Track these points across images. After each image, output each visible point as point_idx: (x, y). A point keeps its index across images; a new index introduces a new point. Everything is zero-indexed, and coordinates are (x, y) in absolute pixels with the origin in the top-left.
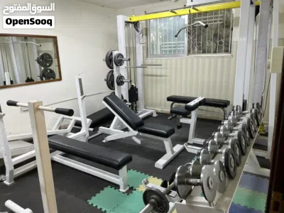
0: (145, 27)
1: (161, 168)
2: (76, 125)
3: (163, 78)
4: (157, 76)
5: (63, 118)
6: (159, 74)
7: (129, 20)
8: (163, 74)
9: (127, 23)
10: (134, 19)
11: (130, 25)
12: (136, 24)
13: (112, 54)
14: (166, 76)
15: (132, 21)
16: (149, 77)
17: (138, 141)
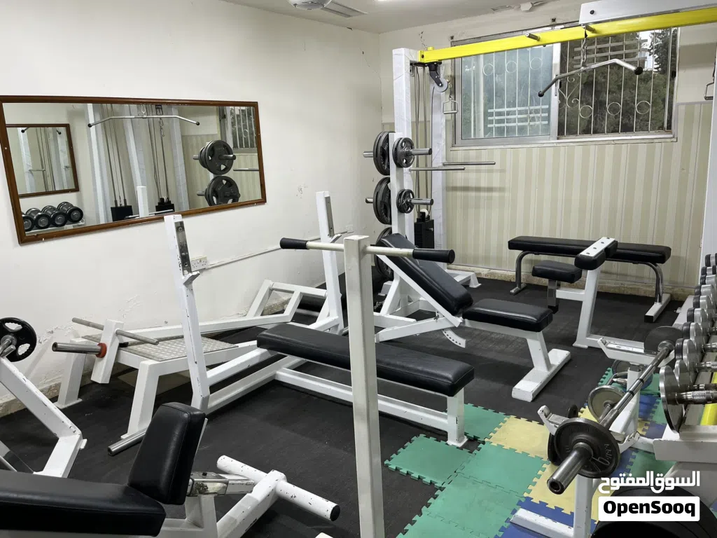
0: (450, 73)
1: (529, 399)
2: (301, 306)
3: (495, 194)
4: (478, 189)
5: (271, 290)
6: (483, 184)
7: (419, 60)
8: (496, 184)
9: (414, 65)
10: (430, 57)
11: (420, 69)
12: (434, 67)
13: (387, 139)
14: (501, 190)
15: (425, 60)
16: (459, 193)
17: (461, 342)
